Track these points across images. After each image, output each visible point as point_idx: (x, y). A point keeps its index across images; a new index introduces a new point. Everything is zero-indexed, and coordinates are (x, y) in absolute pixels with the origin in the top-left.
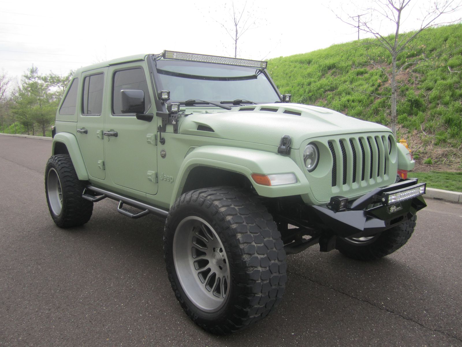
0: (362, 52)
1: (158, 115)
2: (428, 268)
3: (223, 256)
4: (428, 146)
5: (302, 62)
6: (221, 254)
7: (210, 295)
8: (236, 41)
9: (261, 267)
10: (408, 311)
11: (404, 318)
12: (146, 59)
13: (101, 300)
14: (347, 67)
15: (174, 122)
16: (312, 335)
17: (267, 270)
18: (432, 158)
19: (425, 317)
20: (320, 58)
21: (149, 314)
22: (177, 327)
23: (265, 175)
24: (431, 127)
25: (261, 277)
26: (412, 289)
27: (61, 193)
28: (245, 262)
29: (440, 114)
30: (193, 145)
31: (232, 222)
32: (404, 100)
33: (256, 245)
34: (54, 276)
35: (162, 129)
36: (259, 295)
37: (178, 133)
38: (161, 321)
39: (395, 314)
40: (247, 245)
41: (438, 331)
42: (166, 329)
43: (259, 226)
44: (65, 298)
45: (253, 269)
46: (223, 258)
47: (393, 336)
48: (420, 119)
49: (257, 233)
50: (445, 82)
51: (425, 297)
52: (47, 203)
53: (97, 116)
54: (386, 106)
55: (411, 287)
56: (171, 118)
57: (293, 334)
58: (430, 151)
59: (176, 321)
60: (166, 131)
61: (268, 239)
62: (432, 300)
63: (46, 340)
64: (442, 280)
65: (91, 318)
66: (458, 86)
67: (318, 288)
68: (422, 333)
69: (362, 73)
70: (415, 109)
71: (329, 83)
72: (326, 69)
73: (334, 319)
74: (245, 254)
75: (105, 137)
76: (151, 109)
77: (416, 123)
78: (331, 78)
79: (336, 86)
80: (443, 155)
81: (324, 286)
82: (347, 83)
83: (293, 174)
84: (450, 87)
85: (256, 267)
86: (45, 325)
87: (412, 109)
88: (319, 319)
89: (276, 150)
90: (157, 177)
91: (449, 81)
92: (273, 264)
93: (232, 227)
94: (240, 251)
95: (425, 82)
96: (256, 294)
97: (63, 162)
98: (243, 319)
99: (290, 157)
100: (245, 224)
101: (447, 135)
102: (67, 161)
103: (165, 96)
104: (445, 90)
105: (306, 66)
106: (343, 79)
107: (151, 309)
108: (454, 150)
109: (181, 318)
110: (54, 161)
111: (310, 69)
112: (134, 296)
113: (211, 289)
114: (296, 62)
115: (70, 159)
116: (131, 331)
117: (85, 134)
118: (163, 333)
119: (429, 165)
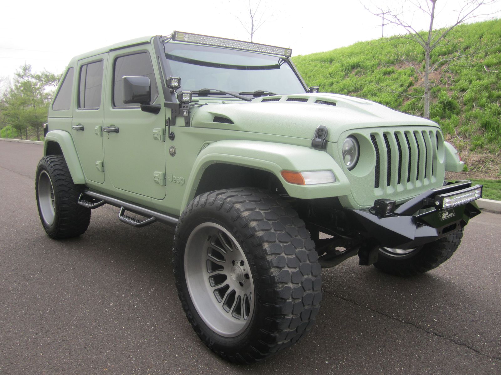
0: (389, 50)
1: (166, 105)
2: (476, 285)
3: (244, 270)
4: (463, 152)
5: (323, 61)
6: (242, 268)
7: (228, 316)
8: (252, 35)
9: (292, 283)
10: (460, 335)
11: (456, 343)
12: (152, 42)
13: (99, 322)
14: (373, 66)
15: (185, 114)
16: (349, 364)
17: (299, 286)
18: (468, 165)
19: (480, 342)
20: (343, 56)
21: (155, 339)
22: (189, 355)
23: (297, 172)
24: (466, 131)
25: (292, 295)
26: (461, 309)
27: (54, 200)
28: (274, 277)
29: (476, 117)
30: (208, 140)
31: (257, 229)
32: (436, 102)
33: (286, 257)
34: (44, 294)
35: (171, 122)
36: (289, 317)
37: (191, 126)
38: (169, 347)
39: (445, 338)
40: (276, 257)
41: (497, 358)
42: (176, 357)
43: (289, 234)
44: (56, 319)
45: (283, 286)
46: (244, 273)
47: (445, 364)
48: (454, 122)
49: (287, 242)
50: (481, 82)
51: (477, 319)
52: (38, 212)
53: (96, 109)
54: (416, 109)
55: (459, 307)
56: (182, 108)
57: (327, 362)
58: (466, 157)
59: (187, 346)
60: (176, 125)
61: (301, 250)
62: (485, 321)
63: (31, 371)
64: (494, 299)
65: (86, 344)
66: (496, 87)
67: (352, 308)
68: (479, 361)
69: (389, 73)
70: (448, 112)
71: (353, 84)
72: (350, 68)
73: (375, 345)
74: (273, 267)
75: (105, 133)
76: (159, 100)
77: (449, 127)
78: (355, 78)
79: (361, 86)
80: (479, 161)
81: (360, 306)
82: (373, 84)
83: (331, 171)
84: (487, 88)
85: (286, 283)
86: (31, 352)
87: (444, 111)
88: (357, 345)
89: (310, 144)
90: (165, 178)
91: (486, 81)
92: (306, 279)
93: (258, 235)
94: (267, 264)
95: (458, 83)
96: (286, 315)
97: (55, 163)
98: (269, 346)
99: (326, 152)
100: (272, 231)
101: (483, 140)
102: (61, 162)
103: (174, 84)
104: (480, 91)
105: (327, 65)
106: (368, 79)
107: (158, 333)
108: (492, 156)
109: (194, 344)
110: (46, 163)
111: (333, 68)
112: (137, 318)
113: (229, 309)
114: (317, 60)
115: (64, 160)
116: (134, 359)
117: (81, 131)
118: (172, 361)
119: (464, 172)
